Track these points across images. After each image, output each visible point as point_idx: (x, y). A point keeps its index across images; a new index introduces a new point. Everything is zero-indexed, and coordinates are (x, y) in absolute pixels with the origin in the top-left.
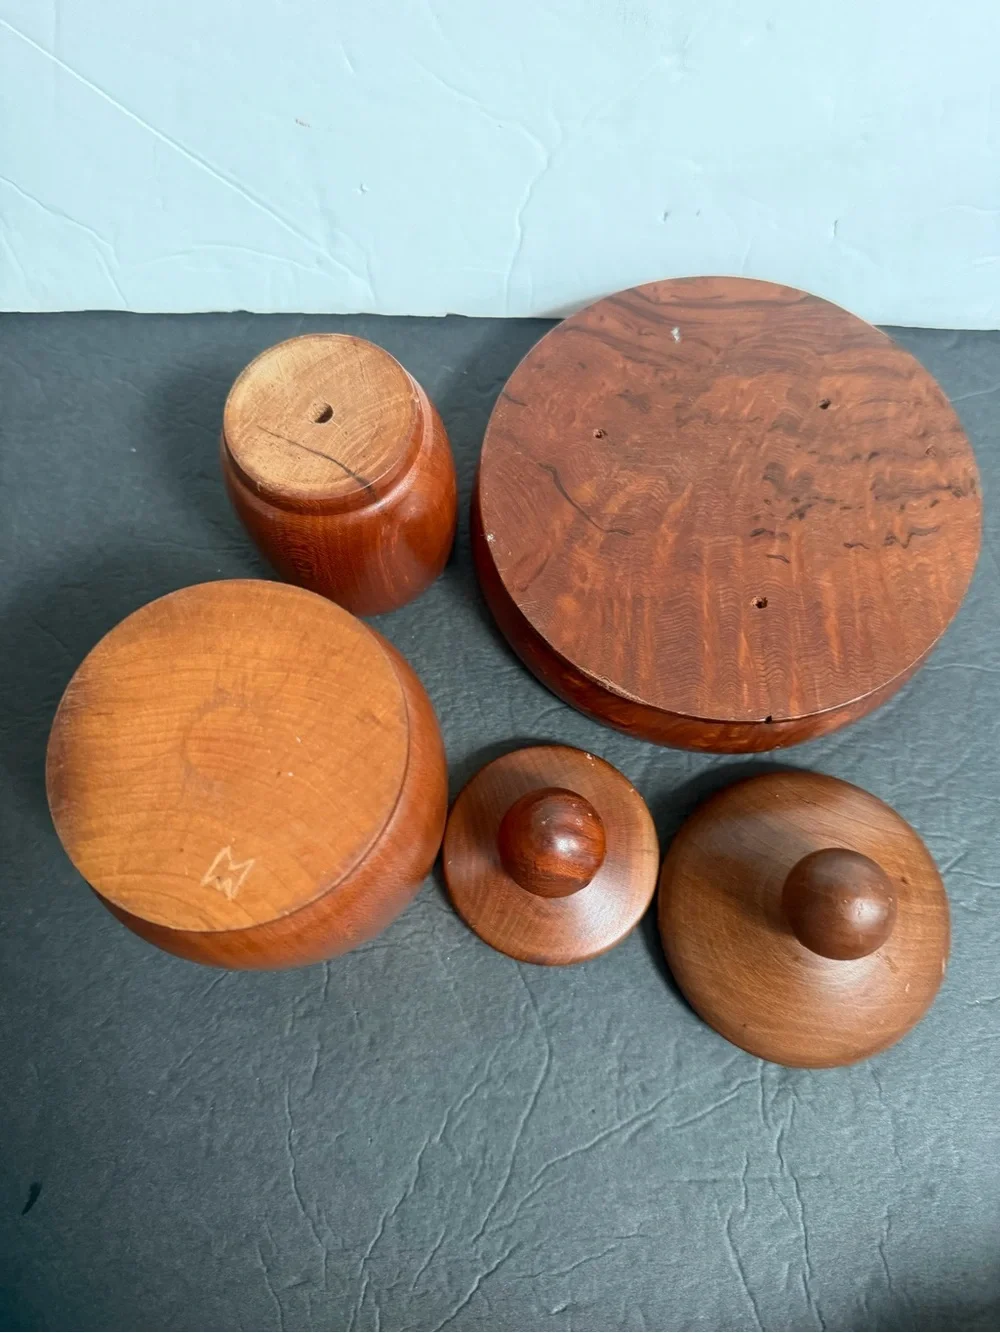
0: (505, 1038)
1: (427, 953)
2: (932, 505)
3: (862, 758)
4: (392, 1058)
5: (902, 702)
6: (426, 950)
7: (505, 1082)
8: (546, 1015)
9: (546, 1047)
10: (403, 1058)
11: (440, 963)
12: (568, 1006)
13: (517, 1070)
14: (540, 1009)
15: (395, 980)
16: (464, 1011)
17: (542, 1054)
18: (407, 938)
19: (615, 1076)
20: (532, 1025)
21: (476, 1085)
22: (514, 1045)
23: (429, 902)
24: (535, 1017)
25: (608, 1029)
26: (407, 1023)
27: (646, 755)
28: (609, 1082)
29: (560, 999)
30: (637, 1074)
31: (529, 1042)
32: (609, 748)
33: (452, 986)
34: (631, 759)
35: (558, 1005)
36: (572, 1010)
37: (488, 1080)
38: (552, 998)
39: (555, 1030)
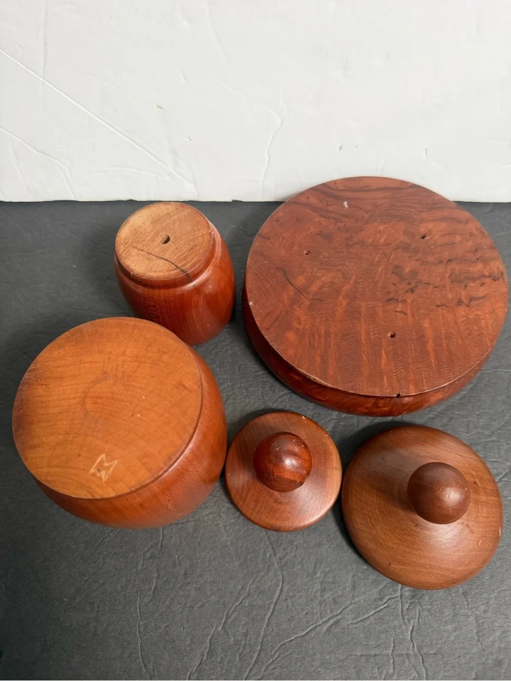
0: (258, 572)
1: (216, 525)
2: (481, 285)
3: (451, 419)
4: (196, 582)
5: (471, 389)
6: (215, 523)
7: (258, 596)
8: (280, 559)
9: (281, 577)
10: (202, 582)
11: (223, 530)
12: (292, 555)
13: (265, 589)
14: (278, 556)
15: (199, 540)
16: (236, 557)
17: (278, 581)
18: (205, 516)
19: (318, 594)
20: (273, 565)
21: (242, 598)
22: (263, 576)
23: (218, 497)
24: (275, 561)
25: (315, 567)
26: (205, 563)
27: (335, 418)
28: (315, 597)
29: (289, 551)
30: (331, 593)
31: (271, 574)
32: (315, 414)
33: (229, 543)
34: (327, 420)
35: (287, 554)
36: (295, 557)
37: (249, 595)
38: (284, 550)
39: (286, 567)
